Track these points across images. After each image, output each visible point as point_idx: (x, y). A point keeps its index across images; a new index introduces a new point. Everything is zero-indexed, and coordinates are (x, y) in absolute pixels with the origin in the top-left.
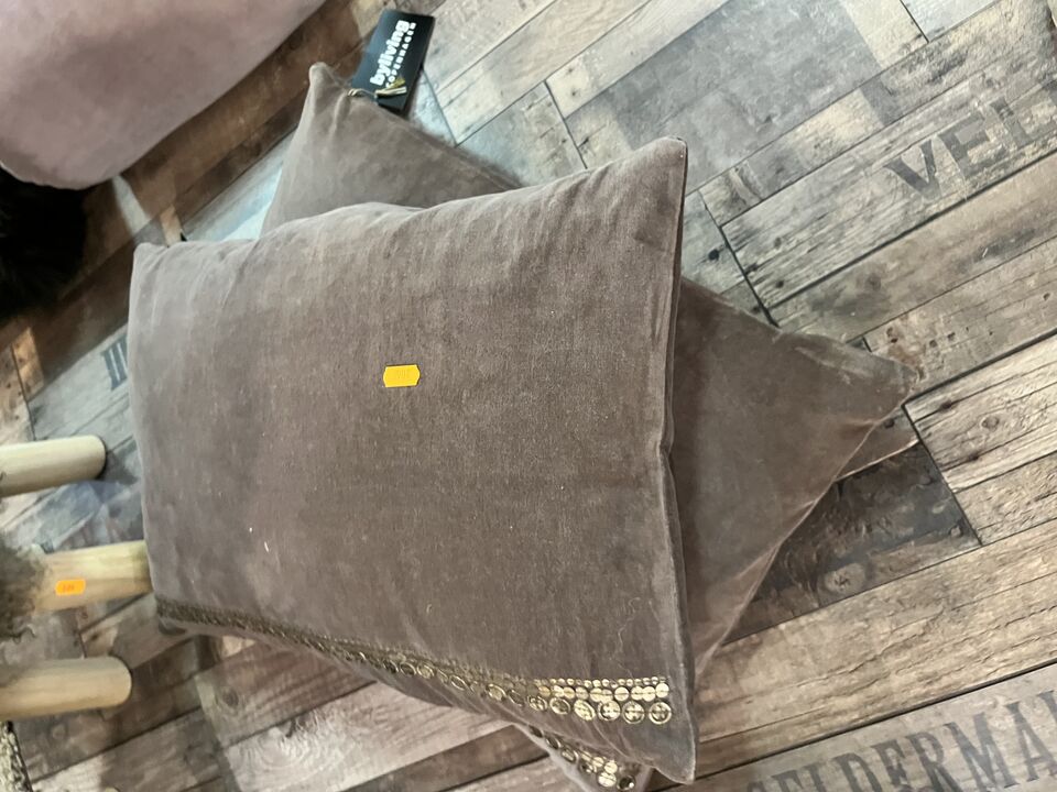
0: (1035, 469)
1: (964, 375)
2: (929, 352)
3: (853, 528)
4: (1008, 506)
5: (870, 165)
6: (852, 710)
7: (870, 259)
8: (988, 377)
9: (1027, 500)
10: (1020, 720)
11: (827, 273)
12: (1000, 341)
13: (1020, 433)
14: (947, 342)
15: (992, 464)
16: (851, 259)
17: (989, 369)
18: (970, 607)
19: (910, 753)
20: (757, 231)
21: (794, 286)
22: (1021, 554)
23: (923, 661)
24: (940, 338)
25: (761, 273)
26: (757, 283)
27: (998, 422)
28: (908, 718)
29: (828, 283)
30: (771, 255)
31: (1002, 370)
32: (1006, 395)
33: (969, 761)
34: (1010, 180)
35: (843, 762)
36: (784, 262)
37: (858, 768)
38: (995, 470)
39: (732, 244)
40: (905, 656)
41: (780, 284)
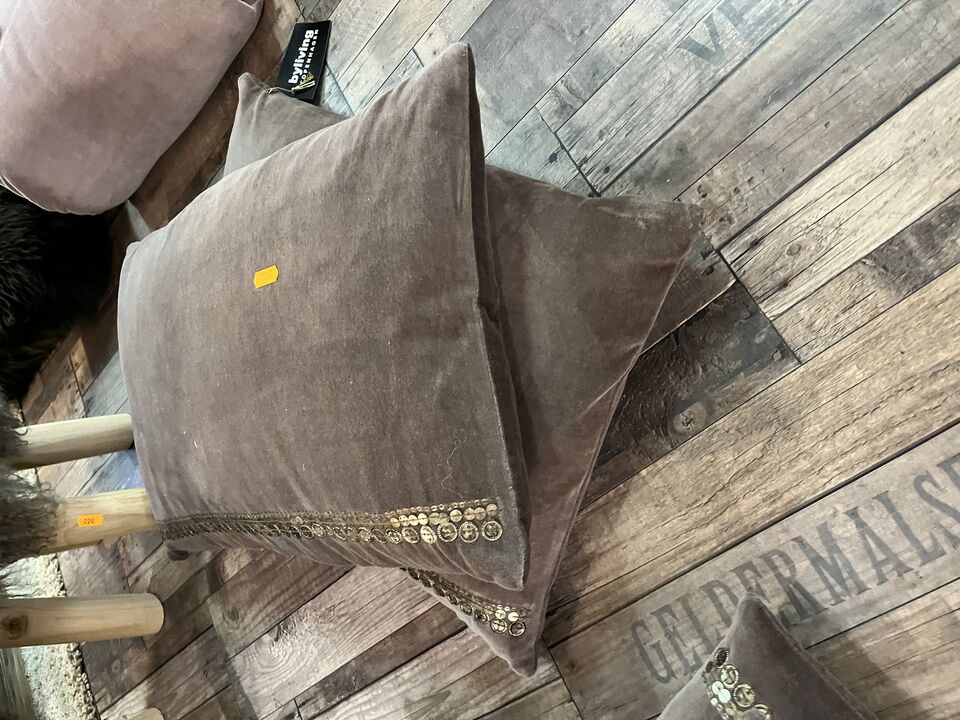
0: (838, 284)
1: (766, 212)
2: (734, 198)
3: (691, 372)
4: (819, 323)
5: (666, 49)
6: (711, 539)
7: (676, 129)
8: (786, 209)
9: (835, 314)
10: (861, 525)
11: (643, 150)
12: (792, 175)
13: (819, 254)
14: (747, 187)
15: (800, 288)
16: (661, 134)
17: (786, 202)
18: (800, 423)
19: (765, 572)
20: (584, 129)
21: (617, 169)
22: (838, 364)
23: (765, 482)
24: (742, 185)
25: (590, 165)
26: (589, 173)
27: (800, 248)
28: (759, 538)
29: (645, 158)
30: (597, 146)
31: (797, 200)
32: (804, 222)
33: (820, 573)
34: (783, 31)
35: (709, 589)
36: (608, 149)
37: (721, 594)
38: (804, 292)
39: (565, 145)
40: (749, 480)
41: (607, 170)
